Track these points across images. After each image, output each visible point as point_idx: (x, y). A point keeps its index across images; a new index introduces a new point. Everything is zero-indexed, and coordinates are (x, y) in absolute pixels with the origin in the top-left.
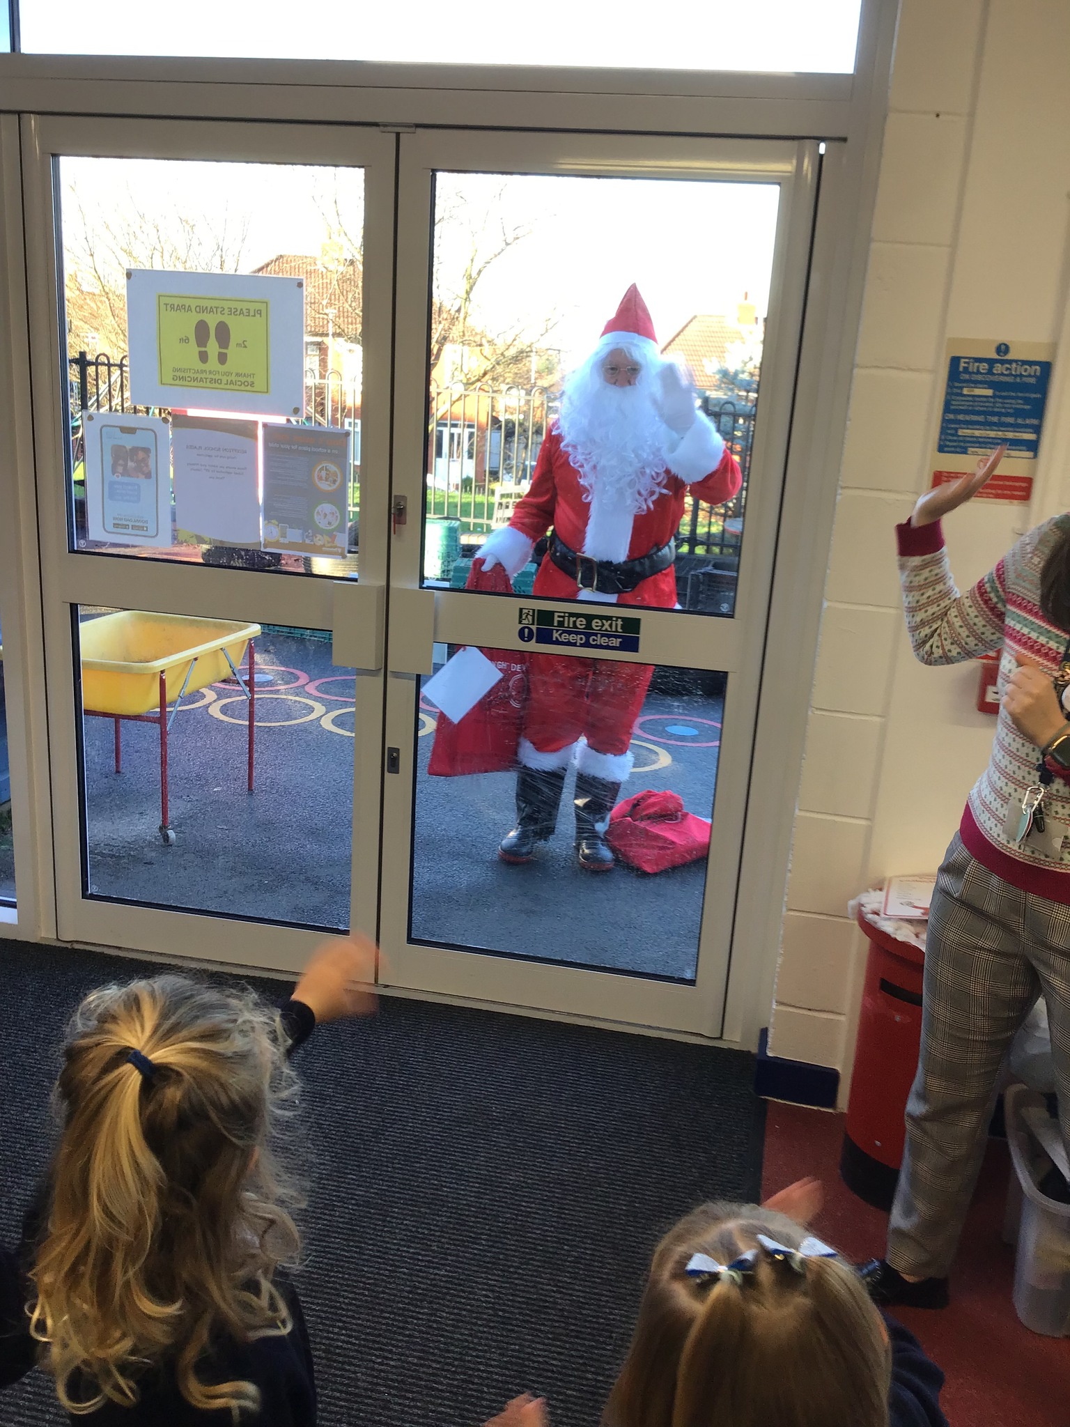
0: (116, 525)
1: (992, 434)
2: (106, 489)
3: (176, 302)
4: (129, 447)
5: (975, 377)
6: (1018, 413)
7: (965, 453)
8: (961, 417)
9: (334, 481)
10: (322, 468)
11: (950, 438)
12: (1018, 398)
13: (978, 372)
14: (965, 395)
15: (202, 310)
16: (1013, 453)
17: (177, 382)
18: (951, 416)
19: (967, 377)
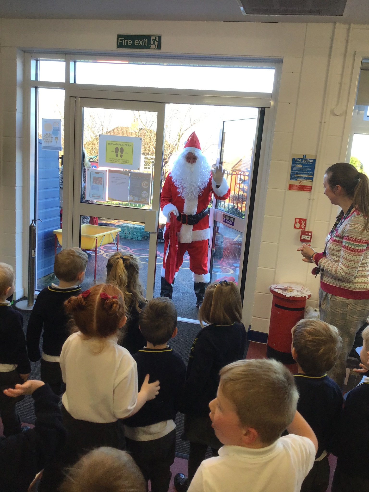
0: (93, 196)
1: (302, 176)
2: (91, 187)
3: (111, 142)
4: (97, 177)
5: (298, 163)
6: (308, 171)
7: (296, 180)
8: (295, 172)
9: (147, 186)
10: (144, 183)
11: (293, 177)
12: (308, 167)
13: (299, 162)
14: (296, 167)
15: (117, 144)
16: (307, 180)
17: (110, 162)
18: (293, 172)
19: (296, 162)
